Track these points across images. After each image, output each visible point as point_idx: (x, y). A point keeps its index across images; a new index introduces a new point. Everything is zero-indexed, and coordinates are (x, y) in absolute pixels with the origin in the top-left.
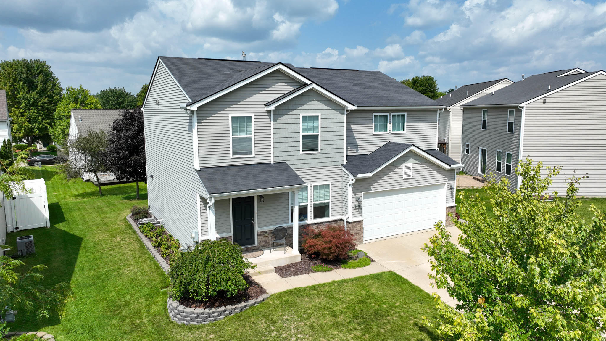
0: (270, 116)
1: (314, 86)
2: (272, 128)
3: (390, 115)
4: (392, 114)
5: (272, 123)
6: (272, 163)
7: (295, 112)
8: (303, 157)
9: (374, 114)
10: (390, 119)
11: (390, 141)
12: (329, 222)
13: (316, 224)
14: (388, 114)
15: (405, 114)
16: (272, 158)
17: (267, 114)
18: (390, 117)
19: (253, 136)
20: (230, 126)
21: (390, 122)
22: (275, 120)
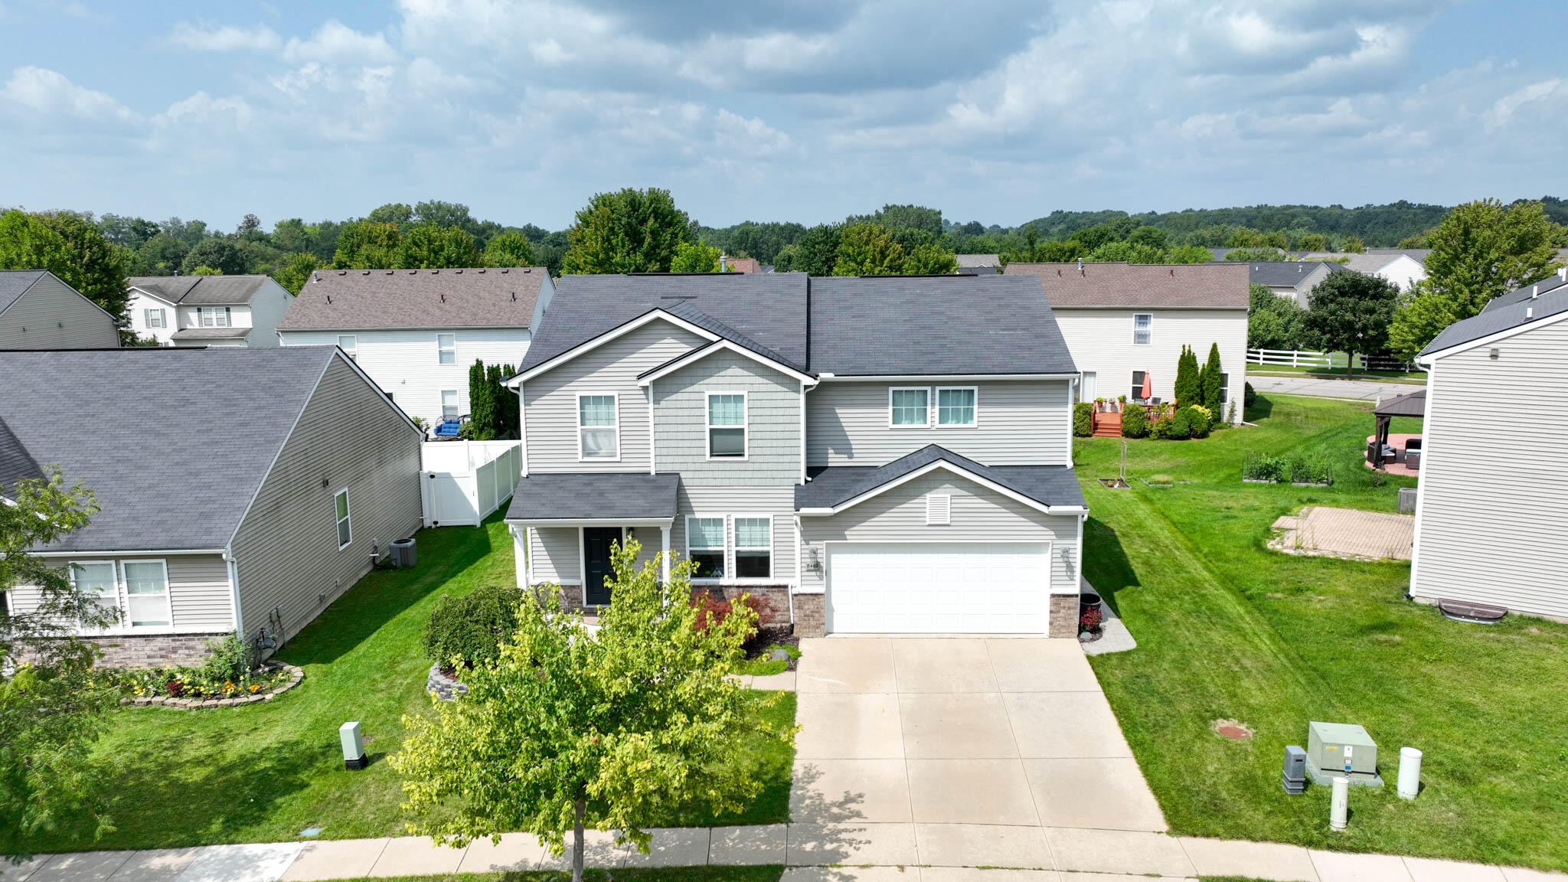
0: (647, 394)
1: (726, 344)
2: (651, 415)
3: (933, 391)
4: (938, 389)
5: (651, 406)
6: (653, 473)
7: (696, 388)
8: (712, 466)
9: (891, 389)
10: (933, 399)
11: (935, 442)
12: (767, 587)
13: (738, 587)
14: (929, 389)
15: (975, 388)
16: (652, 464)
17: (642, 392)
18: (933, 394)
19: (617, 427)
20: (578, 411)
21: (933, 404)
22: (656, 401)
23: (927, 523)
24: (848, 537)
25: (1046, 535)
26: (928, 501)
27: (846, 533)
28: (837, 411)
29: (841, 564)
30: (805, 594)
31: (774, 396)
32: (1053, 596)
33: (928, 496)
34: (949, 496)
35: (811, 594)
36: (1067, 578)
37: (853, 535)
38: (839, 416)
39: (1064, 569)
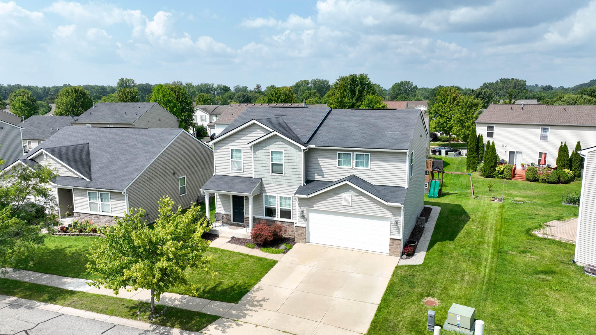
0: (251, 150)
1: (275, 133)
2: (253, 157)
3: (353, 154)
4: (355, 153)
5: (253, 154)
6: (253, 178)
7: (267, 148)
8: (273, 177)
9: (338, 152)
10: (353, 157)
11: (354, 174)
12: (290, 222)
13: (280, 221)
14: (352, 153)
15: (369, 154)
16: (253, 174)
17: (250, 149)
18: (353, 155)
19: (242, 160)
20: (230, 154)
21: (353, 159)
22: (254, 152)
23: (343, 205)
24: (314, 207)
25: (389, 214)
26: (343, 196)
27: (314, 205)
28: (319, 160)
29: (313, 217)
30: (299, 227)
31: (293, 152)
32: (391, 239)
33: (343, 194)
34: (351, 195)
35: (301, 227)
36: (397, 232)
37: (317, 206)
38: (319, 161)
39: (396, 229)
